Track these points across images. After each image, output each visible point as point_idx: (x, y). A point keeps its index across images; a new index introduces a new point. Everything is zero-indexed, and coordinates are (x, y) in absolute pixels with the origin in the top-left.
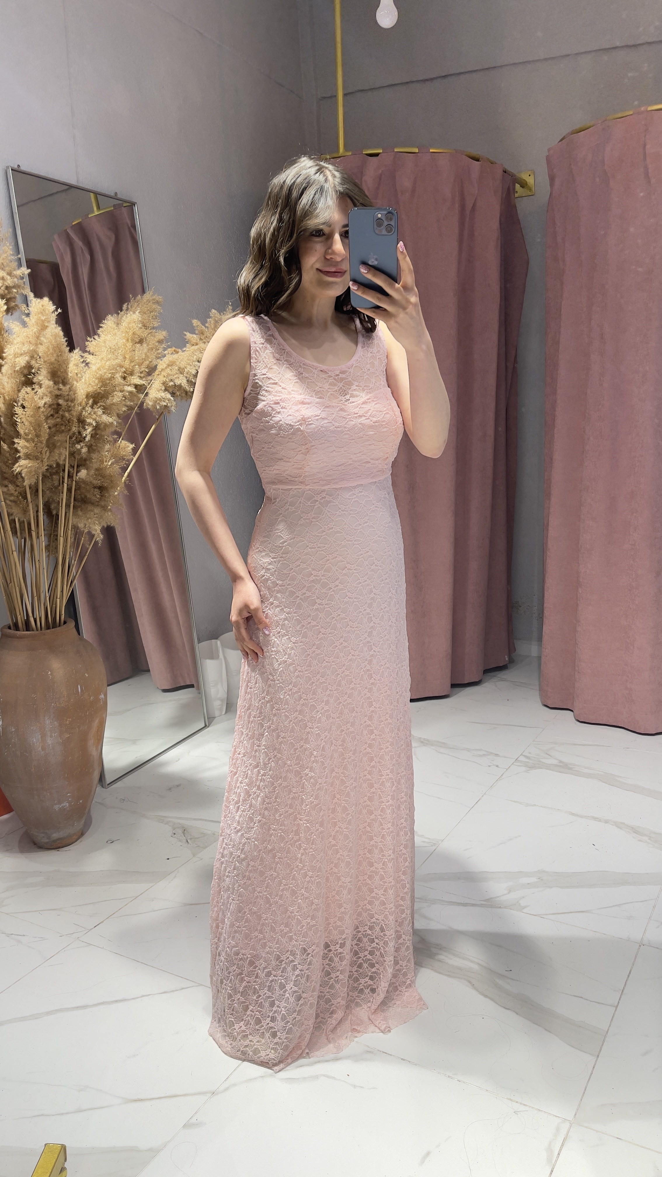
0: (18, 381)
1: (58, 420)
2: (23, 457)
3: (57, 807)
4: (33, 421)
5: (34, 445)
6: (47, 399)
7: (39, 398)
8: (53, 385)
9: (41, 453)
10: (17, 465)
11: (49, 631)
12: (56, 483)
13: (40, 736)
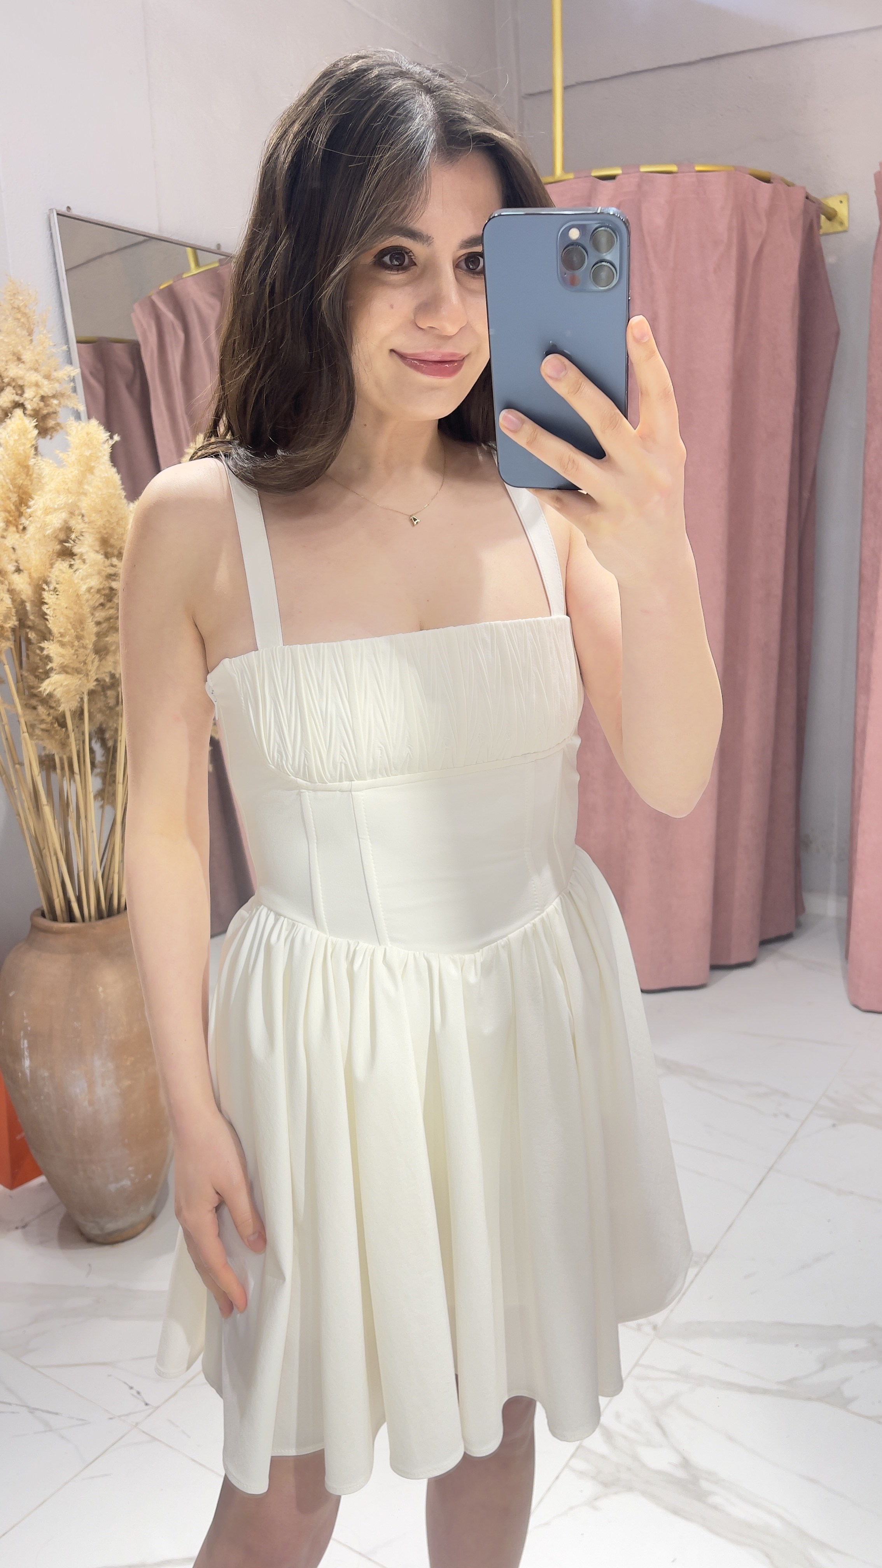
0: (51, 550)
1: (112, 612)
2: (57, 668)
3: (112, 1187)
4: (72, 615)
5: (73, 651)
6: (95, 582)
7: (82, 579)
8: (102, 561)
9: (85, 663)
10: (47, 682)
11: (101, 922)
12: (112, 702)
13: (86, 1085)
